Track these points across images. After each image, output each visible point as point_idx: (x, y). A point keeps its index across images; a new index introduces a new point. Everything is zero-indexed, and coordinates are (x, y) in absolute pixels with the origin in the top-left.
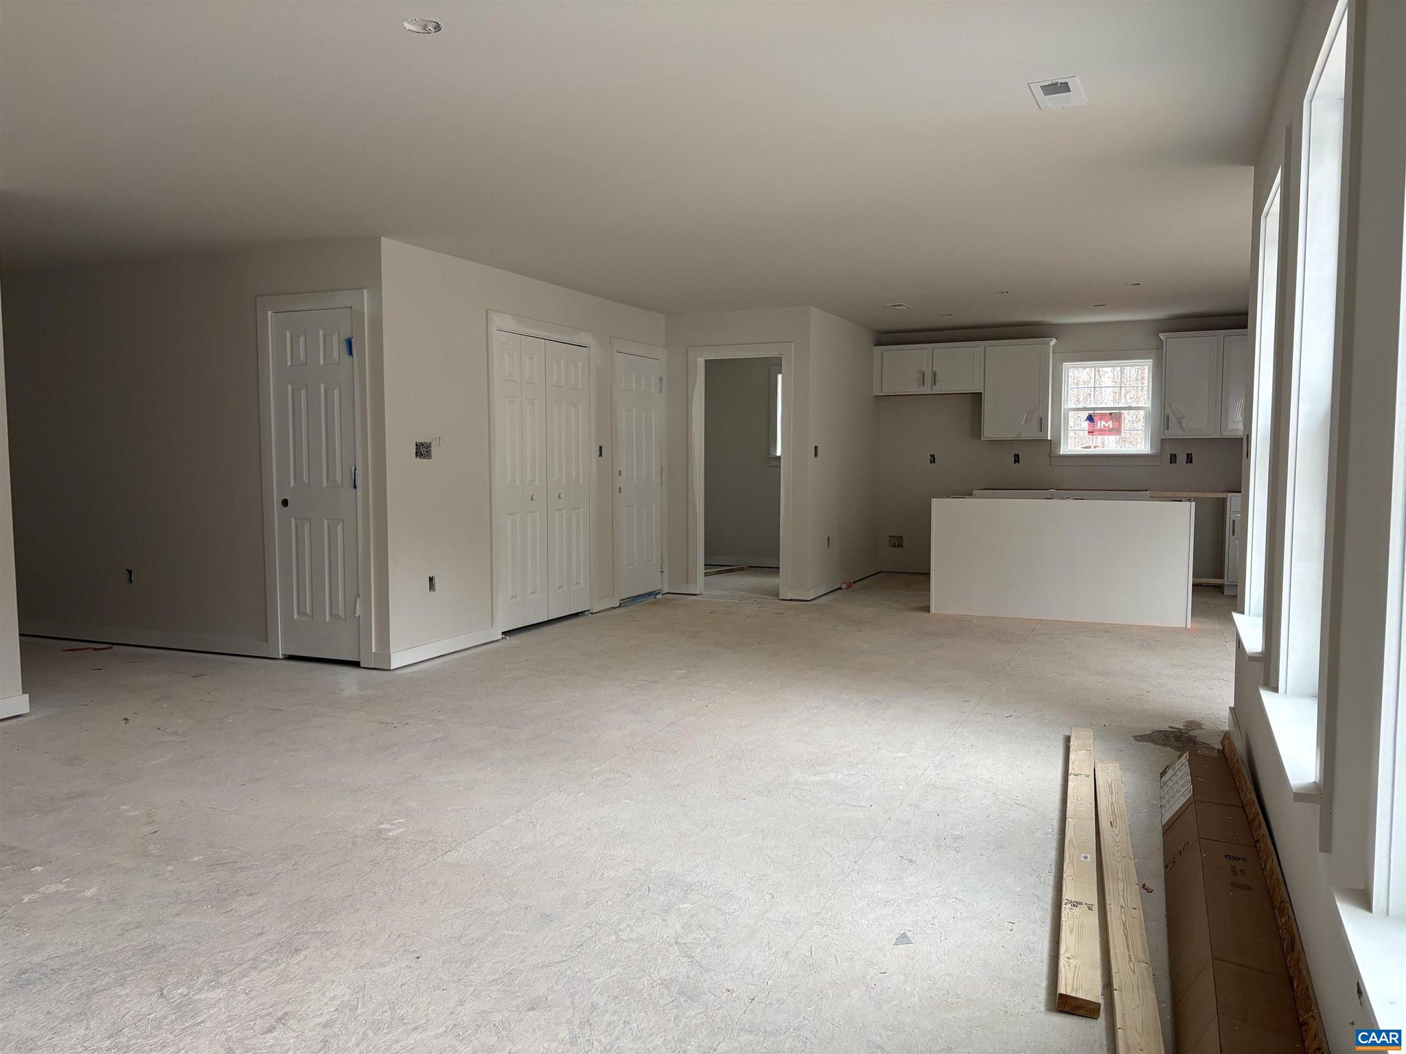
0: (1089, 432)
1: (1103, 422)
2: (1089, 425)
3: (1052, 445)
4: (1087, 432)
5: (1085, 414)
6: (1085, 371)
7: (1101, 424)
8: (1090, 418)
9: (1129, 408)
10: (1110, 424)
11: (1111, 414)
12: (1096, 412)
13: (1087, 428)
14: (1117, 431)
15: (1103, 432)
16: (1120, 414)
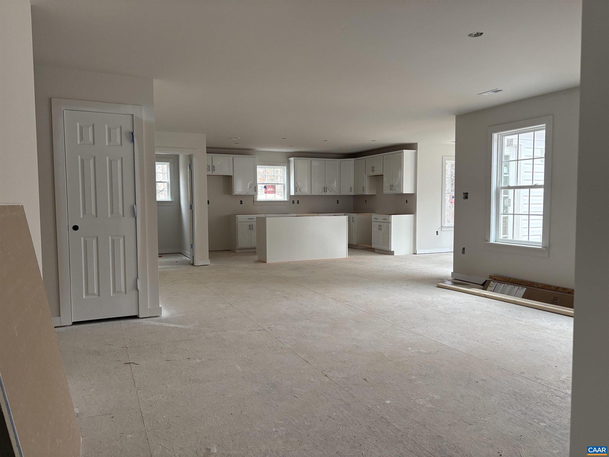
0: (265, 193)
1: (270, 189)
2: (265, 190)
3: (253, 197)
4: (264, 192)
5: (264, 185)
6: (262, 169)
7: (269, 190)
8: (265, 187)
9: (278, 184)
10: (272, 189)
11: (272, 186)
12: (267, 185)
13: (264, 191)
14: (274, 192)
15: (270, 192)
16: (275, 186)
